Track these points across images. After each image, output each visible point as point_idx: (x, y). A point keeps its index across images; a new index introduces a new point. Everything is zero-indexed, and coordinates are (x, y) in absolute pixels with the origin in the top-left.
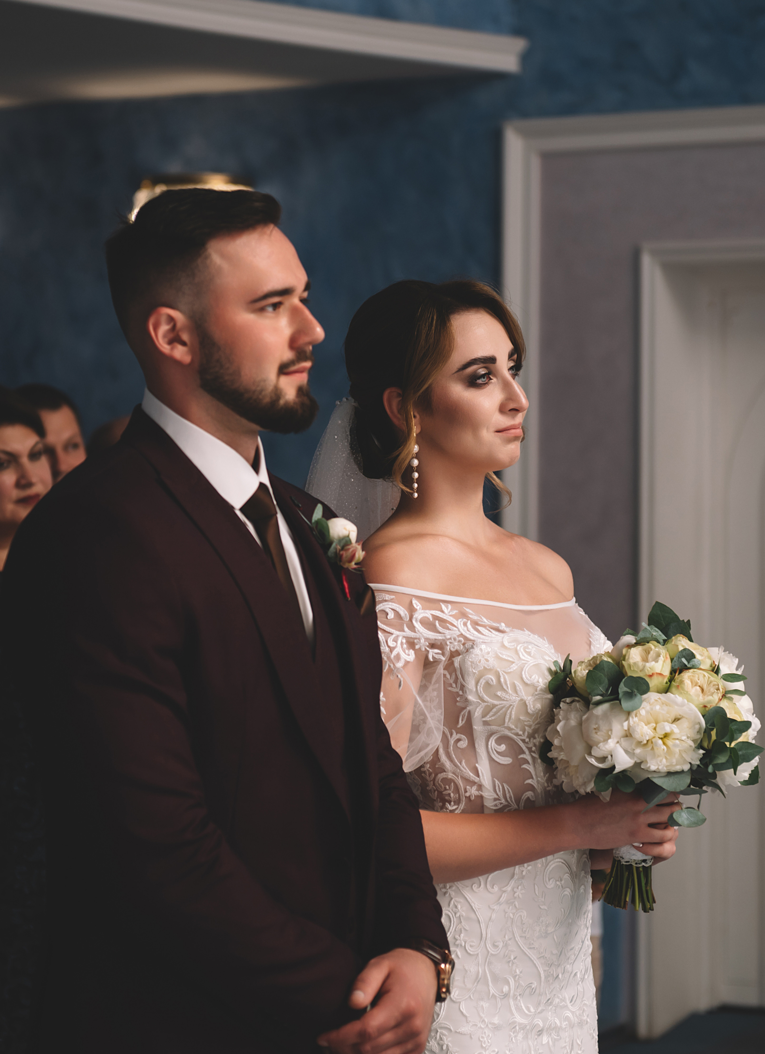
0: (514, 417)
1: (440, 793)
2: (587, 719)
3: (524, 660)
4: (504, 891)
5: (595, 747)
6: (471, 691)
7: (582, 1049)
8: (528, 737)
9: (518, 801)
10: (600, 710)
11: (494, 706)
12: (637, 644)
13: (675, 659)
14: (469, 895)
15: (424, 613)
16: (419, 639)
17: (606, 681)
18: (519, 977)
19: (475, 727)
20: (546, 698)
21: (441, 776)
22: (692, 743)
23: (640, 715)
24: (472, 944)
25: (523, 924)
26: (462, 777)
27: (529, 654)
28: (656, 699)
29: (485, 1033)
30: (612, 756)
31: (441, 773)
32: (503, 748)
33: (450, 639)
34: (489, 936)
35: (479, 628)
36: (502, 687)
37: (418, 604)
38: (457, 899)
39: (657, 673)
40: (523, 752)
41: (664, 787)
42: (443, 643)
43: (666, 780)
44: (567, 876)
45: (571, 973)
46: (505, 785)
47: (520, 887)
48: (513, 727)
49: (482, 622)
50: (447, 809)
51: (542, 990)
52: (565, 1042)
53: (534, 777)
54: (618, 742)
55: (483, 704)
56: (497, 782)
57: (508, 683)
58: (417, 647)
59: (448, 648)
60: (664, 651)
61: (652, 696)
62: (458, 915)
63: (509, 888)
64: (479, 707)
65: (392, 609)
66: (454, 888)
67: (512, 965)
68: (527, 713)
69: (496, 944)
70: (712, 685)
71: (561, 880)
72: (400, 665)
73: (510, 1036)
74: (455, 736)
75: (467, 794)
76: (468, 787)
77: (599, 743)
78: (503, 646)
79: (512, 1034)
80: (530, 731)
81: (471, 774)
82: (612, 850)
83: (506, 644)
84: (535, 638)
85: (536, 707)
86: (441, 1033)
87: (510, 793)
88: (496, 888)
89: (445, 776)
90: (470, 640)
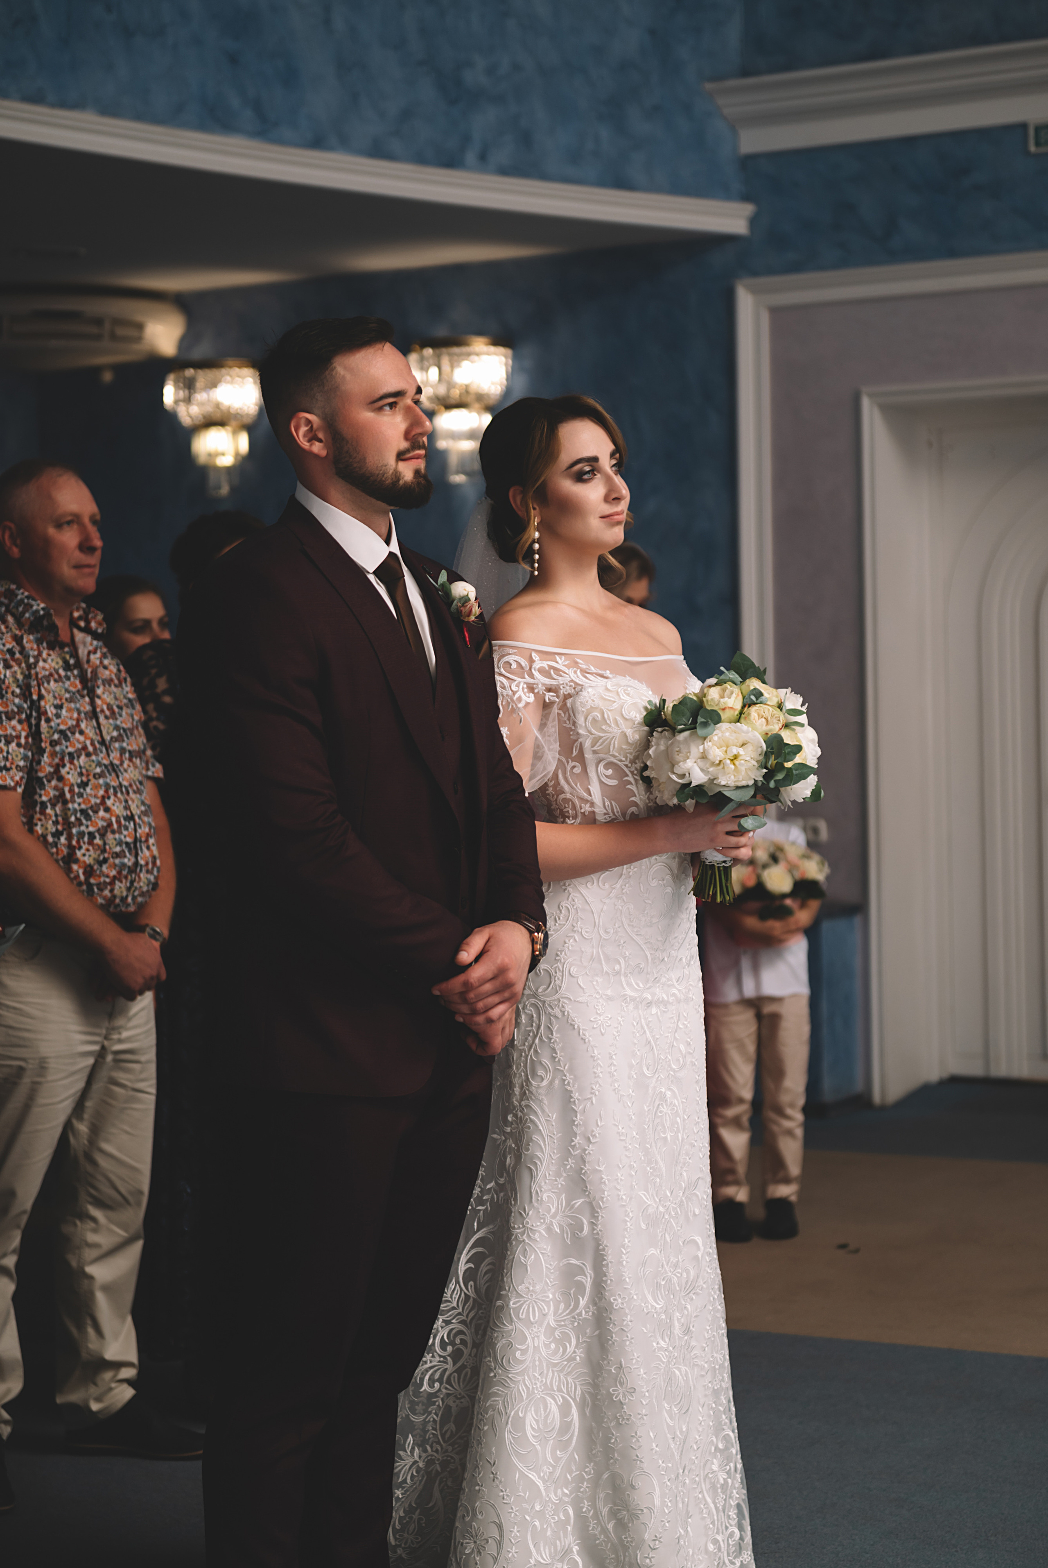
0: (618, 504)
1: (561, 810)
2: (672, 744)
3: (623, 700)
4: (614, 888)
5: (676, 766)
6: (581, 726)
7: (688, 1020)
8: (630, 762)
9: (624, 814)
10: (681, 737)
11: (601, 737)
12: (716, 684)
13: (747, 697)
14: (582, 889)
15: (541, 663)
16: (537, 684)
17: (688, 714)
18: (629, 958)
19: (586, 756)
20: (643, 730)
21: (562, 796)
22: (755, 763)
23: (714, 741)
24: (587, 930)
25: (630, 915)
26: (577, 797)
27: (628, 695)
28: (727, 727)
29: (599, 1002)
30: (689, 774)
31: (561, 794)
32: (610, 772)
33: (563, 684)
34: (601, 924)
35: (587, 675)
36: (606, 721)
37: (537, 656)
38: (574, 894)
39: (729, 707)
40: (627, 775)
41: (732, 798)
42: (557, 687)
43: (735, 792)
44: (668, 877)
45: (676, 958)
46: (613, 802)
47: (627, 885)
48: (617, 754)
49: (589, 670)
50: (567, 823)
51: (649, 970)
52: (673, 1014)
53: (637, 795)
54: (695, 762)
55: (591, 736)
56: (606, 800)
57: (611, 718)
58: (536, 691)
59: (562, 691)
60: (737, 690)
61: (723, 726)
62: (575, 907)
63: (618, 886)
64: (589, 739)
65: (515, 661)
66: (572, 886)
67: (622, 948)
68: (628, 743)
69: (607, 930)
70: (774, 717)
71: (663, 880)
72: (521, 705)
73: (622, 1005)
74: (571, 764)
75: (583, 811)
76: (583, 805)
77: (679, 762)
78: (607, 689)
79: (623, 1004)
80: (632, 758)
81: (585, 794)
82: (700, 852)
83: (609, 687)
84: (635, 683)
85: (635, 738)
86: (563, 1002)
87: (617, 809)
88: (607, 886)
89: (564, 797)
90: (580, 685)
